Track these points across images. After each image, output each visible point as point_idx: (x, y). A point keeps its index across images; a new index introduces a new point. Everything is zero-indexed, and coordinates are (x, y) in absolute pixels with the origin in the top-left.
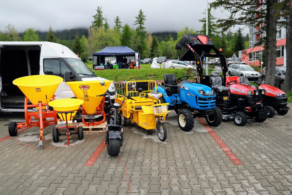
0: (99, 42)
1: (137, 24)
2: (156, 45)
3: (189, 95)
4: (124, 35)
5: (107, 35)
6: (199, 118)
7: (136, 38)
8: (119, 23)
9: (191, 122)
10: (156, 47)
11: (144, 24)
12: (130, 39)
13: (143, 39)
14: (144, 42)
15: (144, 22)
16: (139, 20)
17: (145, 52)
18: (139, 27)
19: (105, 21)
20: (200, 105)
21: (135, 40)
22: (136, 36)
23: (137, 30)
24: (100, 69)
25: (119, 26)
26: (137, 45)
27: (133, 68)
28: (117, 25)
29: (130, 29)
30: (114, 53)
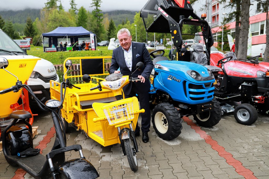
0: (53, 24)
1: (93, 6)
2: (113, 28)
3: (170, 79)
4: (80, 17)
5: (61, 17)
6: (187, 116)
7: (92, 21)
8: (74, 5)
9: (177, 127)
10: (113, 30)
11: (100, 7)
12: (86, 21)
13: (100, 22)
14: (101, 25)
15: (100, 4)
16: (95, 2)
17: (102, 35)
18: (95, 9)
19: (60, 3)
20: (192, 96)
21: (92, 23)
22: (92, 19)
23: (93, 12)
24: (51, 52)
25: (74, 8)
26: (94, 28)
27: (89, 50)
28: (72, 8)
29: (86, 11)
30: (68, 34)
